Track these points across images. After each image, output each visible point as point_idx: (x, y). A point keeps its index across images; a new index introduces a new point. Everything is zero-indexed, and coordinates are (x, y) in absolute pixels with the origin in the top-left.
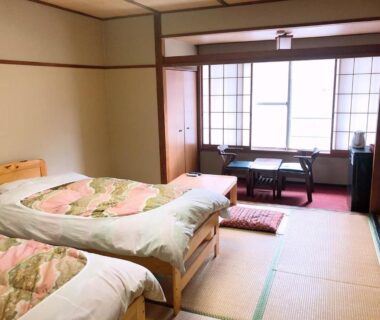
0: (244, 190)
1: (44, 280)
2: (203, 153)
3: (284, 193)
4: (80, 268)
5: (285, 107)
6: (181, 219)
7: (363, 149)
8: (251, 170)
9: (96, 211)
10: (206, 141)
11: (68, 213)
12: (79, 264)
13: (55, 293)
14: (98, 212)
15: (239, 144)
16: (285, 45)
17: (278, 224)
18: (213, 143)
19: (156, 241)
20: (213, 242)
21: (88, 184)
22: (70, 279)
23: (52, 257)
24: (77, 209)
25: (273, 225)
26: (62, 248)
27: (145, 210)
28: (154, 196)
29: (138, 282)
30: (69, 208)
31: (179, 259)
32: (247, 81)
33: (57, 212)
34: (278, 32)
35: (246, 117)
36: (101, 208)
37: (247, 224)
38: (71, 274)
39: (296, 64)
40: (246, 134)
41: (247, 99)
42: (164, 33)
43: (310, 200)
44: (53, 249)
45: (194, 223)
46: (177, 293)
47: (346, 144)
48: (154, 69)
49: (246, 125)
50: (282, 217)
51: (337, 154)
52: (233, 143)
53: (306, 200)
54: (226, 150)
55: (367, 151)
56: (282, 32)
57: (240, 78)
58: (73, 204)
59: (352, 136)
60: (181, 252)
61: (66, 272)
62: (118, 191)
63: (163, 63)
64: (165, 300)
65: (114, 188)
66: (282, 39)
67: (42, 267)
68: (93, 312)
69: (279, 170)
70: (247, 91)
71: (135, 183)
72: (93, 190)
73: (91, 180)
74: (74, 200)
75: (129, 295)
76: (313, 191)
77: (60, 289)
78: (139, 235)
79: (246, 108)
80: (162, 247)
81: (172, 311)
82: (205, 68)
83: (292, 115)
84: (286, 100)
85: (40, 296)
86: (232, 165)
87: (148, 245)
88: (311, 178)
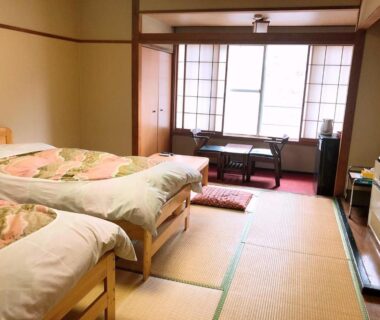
0: (215, 174)
1: (11, 228)
2: (174, 137)
3: (253, 178)
4: (50, 221)
5: (259, 94)
6: (155, 186)
7: (330, 135)
8: (223, 154)
9: (66, 176)
10: (179, 126)
11: (36, 177)
12: (48, 218)
13: (22, 240)
14: (68, 177)
15: (211, 129)
16: (261, 29)
17: (247, 203)
18: (185, 128)
19: (128, 204)
20: (184, 215)
21: (57, 153)
22: (38, 229)
23: (19, 211)
24: (45, 173)
25: (242, 203)
26: (30, 205)
27: (117, 176)
28: (127, 164)
29: (110, 235)
30: (38, 172)
31: (151, 222)
32: (222, 67)
33: (24, 175)
34: (256, 16)
35: (220, 102)
36: (71, 173)
37: (217, 201)
38: (40, 225)
39: (271, 48)
40: (219, 119)
41: (221, 84)
42: (141, 8)
43: (278, 185)
44: (19, 206)
45: (167, 190)
46: (148, 258)
47: (314, 132)
48: (130, 46)
49: (219, 111)
50: (251, 197)
51: (305, 142)
52: (206, 128)
53: (274, 184)
54: (198, 134)
55: (334, 137)
56: (260, 16)
57: (215, 62)
58: (42, 169)
59: (321, 124)
60: (153, 215)
61: (34, 222)
62: (89, 161)
63: (139, 39)
64: (136, 259)
65: (85, 157)
66: (259, 24)
67: (9, 218)
68: (63, 259)
69: (249, 154)
70: (222, 76)
71: (106, 154)
72: (63, 159)
73: (61, 150)
74: (42, 165)
75: (100, 247)
76: (281, 177)
77: (28, 237)
78: (111, 200)
79: (220, 94)
80: (134, 210)
81: (141, 277)
82: (182, 47)
83: (264, 103)
84: (259, 88)
85: (6, 242)
86: (204, 148)
87: (120, 208)
88: (280, 164)
